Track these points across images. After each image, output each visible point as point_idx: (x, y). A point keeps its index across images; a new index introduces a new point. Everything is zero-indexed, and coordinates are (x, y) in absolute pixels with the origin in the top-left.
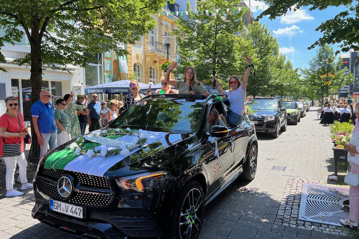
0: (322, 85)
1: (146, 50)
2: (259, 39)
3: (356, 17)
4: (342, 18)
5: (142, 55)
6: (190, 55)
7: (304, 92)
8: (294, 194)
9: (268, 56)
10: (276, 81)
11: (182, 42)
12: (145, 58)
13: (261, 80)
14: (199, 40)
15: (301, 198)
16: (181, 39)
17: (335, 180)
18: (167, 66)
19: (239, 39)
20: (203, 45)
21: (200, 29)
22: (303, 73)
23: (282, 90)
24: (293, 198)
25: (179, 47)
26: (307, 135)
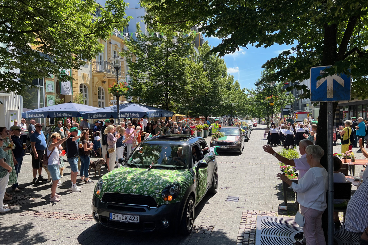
0: (267, 105)
1: (93, 69)
2: (209, 61)
3: (297, 56)
4: (285, 57)
5: (89, 75)
6: (141, 76)
7: (252, 111)
8: (249, 230)
9: (217, 78)
10: (226, 102)
11: (133, 64)
12: (93, 79)
13: (211, 101)
14: (151, 61)
15: (256, 235)
16: (132, 61)
17: (286, 210)
18: (117, 90)
19: (189, 62)
20: (154, 68)
21: (151, 51)
22: (249, 94)
23: (231, 109)
24: (248, 235)
25: (129, 68)
26: (257, 157)
